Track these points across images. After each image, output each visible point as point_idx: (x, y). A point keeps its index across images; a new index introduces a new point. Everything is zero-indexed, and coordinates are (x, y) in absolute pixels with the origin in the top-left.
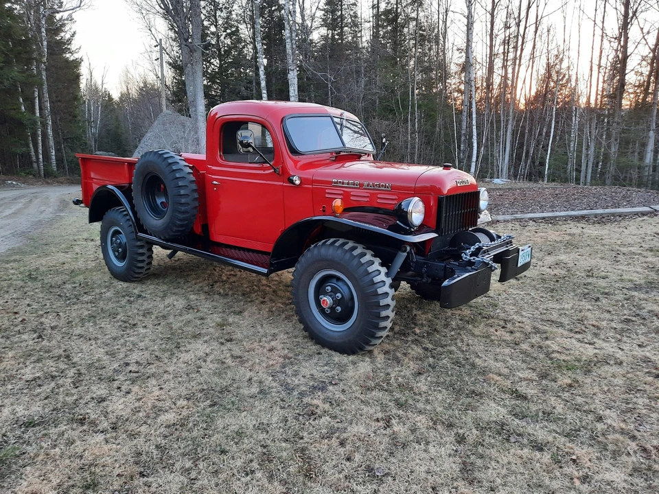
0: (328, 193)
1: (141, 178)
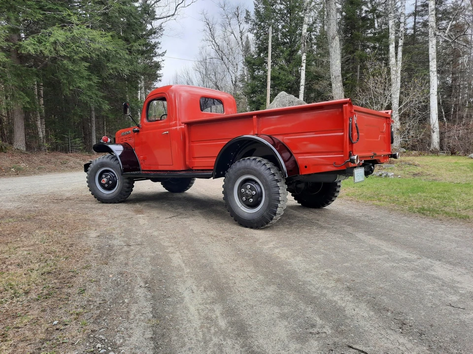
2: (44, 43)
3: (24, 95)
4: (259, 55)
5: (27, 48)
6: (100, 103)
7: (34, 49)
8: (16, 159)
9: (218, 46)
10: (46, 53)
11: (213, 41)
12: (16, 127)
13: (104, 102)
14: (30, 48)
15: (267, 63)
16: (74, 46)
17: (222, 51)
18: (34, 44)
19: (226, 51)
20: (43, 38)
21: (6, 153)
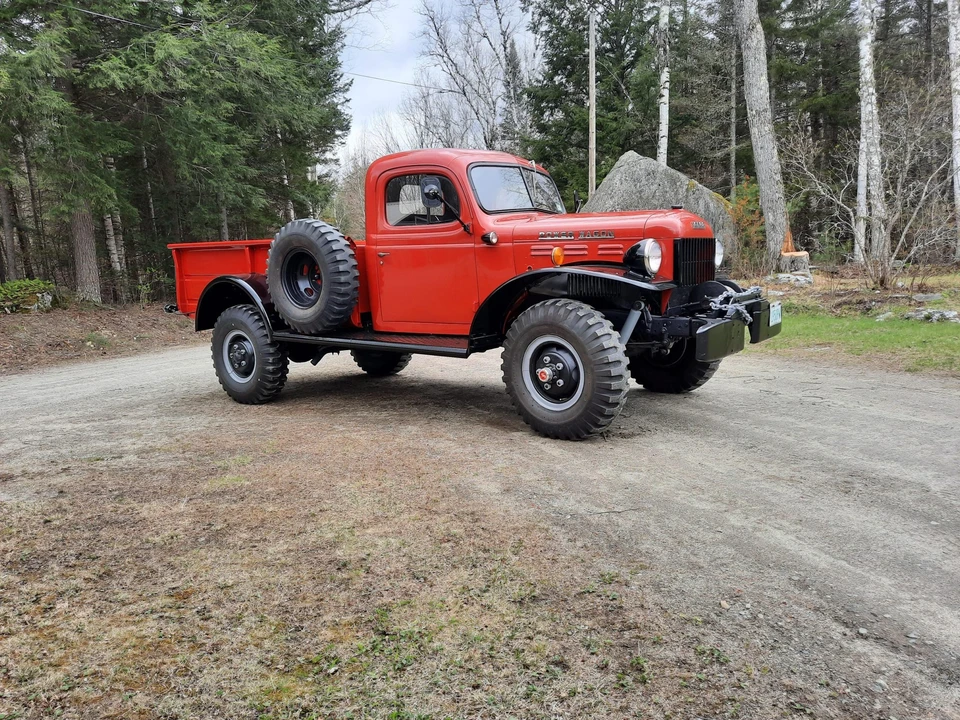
0: (535, 250)
1: (281, 258)
2: (139, 65)
3: (103, 181)
4: (551, 79)
5: (108, 77)
6: (246, 193)
7: (121, 78)
8: (91, 321)
9: (456, 65)
10: (148, 84)
11: (445, 55)
12: (79, 254)
13: (254, 190)
14: (114, 76)
15: (587, 94)
16: (204, 69)
17: (463, 76)
18: (121, 69)
19: (472, 76)
20: (137, 56)
21: (65, 309)
